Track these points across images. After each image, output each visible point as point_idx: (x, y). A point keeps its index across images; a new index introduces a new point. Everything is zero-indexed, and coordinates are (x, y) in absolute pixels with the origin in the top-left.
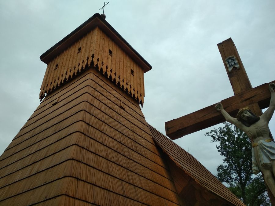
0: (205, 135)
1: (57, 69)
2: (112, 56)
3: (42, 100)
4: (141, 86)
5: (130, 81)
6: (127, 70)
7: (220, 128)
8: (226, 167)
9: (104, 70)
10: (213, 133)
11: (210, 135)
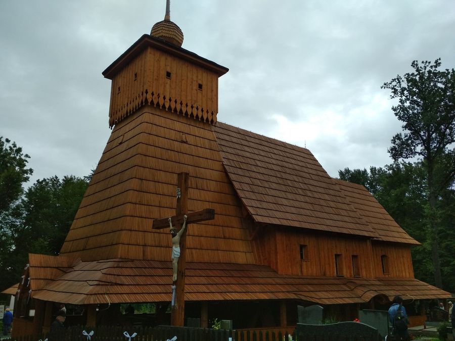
0: (382, 88)
1: (120, 94)
2: (170, 79)
3: (113, 128)
4: (212, 101)
5: (196, 101)
6: (192, 87)
7: (407, 74)
8: (406, 136)
9: (161, 102)
10: (394, 83)
11: (389, 88)
